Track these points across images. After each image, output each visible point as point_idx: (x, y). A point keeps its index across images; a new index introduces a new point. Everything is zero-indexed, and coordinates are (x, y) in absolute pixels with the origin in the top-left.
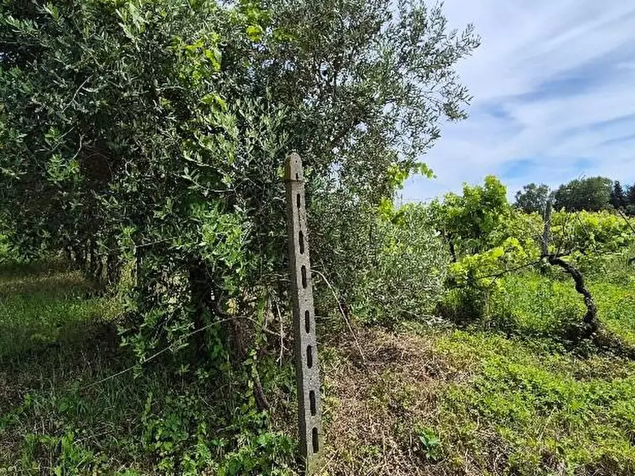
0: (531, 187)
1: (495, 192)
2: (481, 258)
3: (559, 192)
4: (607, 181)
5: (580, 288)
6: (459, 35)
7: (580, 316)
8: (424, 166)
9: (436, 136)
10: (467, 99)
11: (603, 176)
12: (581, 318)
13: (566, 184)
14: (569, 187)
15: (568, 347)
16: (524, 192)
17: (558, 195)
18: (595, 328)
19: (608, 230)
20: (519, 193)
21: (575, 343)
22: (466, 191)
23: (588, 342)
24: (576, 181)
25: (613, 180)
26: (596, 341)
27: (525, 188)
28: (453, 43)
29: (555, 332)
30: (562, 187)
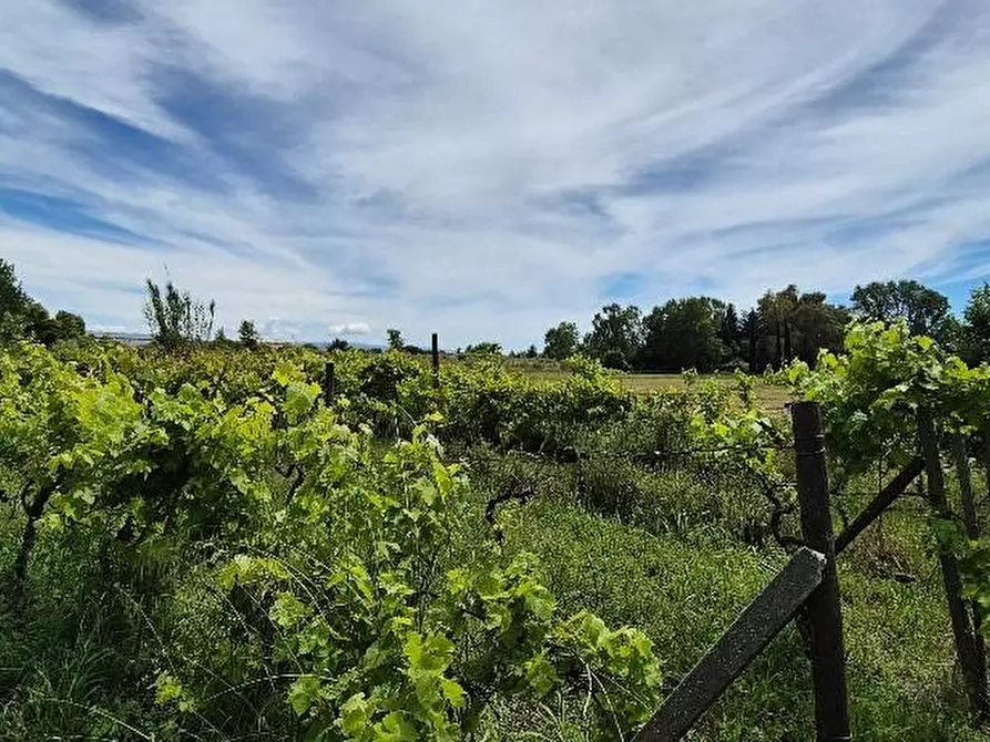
0: (614, 308)
3: (651, 317)
13: (661, 304)
16: (605, 317)
17: (653, 322)
20: (597, 317)
24: (673, 302)
25: (726, 303)
27: (605, 309)
30: (656, 310)
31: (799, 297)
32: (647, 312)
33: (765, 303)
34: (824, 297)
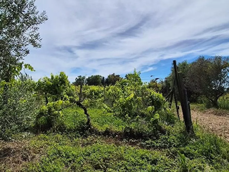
0: (80, 76)
1: (63, 78)
2: (54, 104)
3: (88, 79)
4: (101, 76)
5: (86, 113)
6: (39, 14)
7: (85, 123)
8: (29, 65)
9: (28, 52)
10: (40, 39)
11: (100, 75)
12: (86, 123)
13: (90, 76)
14: (91, 77)
15: (81, 135)
16: (78, 78)
17: (88, 80)
18: (90, 127)
19: (98, 92)
20: (76, 78)
21: (84, 133)
22: (52, 77)
23: (87, 132)
24: (93, 76)
25: (102, 76)
26: (90, 131)
27: (78, 77)
28: (37, 16)
29: (78, 130)
30: (89, 77)
31: (115, 75)
32: (87, 77)
33: (109, 76)
34: (119, 76)
